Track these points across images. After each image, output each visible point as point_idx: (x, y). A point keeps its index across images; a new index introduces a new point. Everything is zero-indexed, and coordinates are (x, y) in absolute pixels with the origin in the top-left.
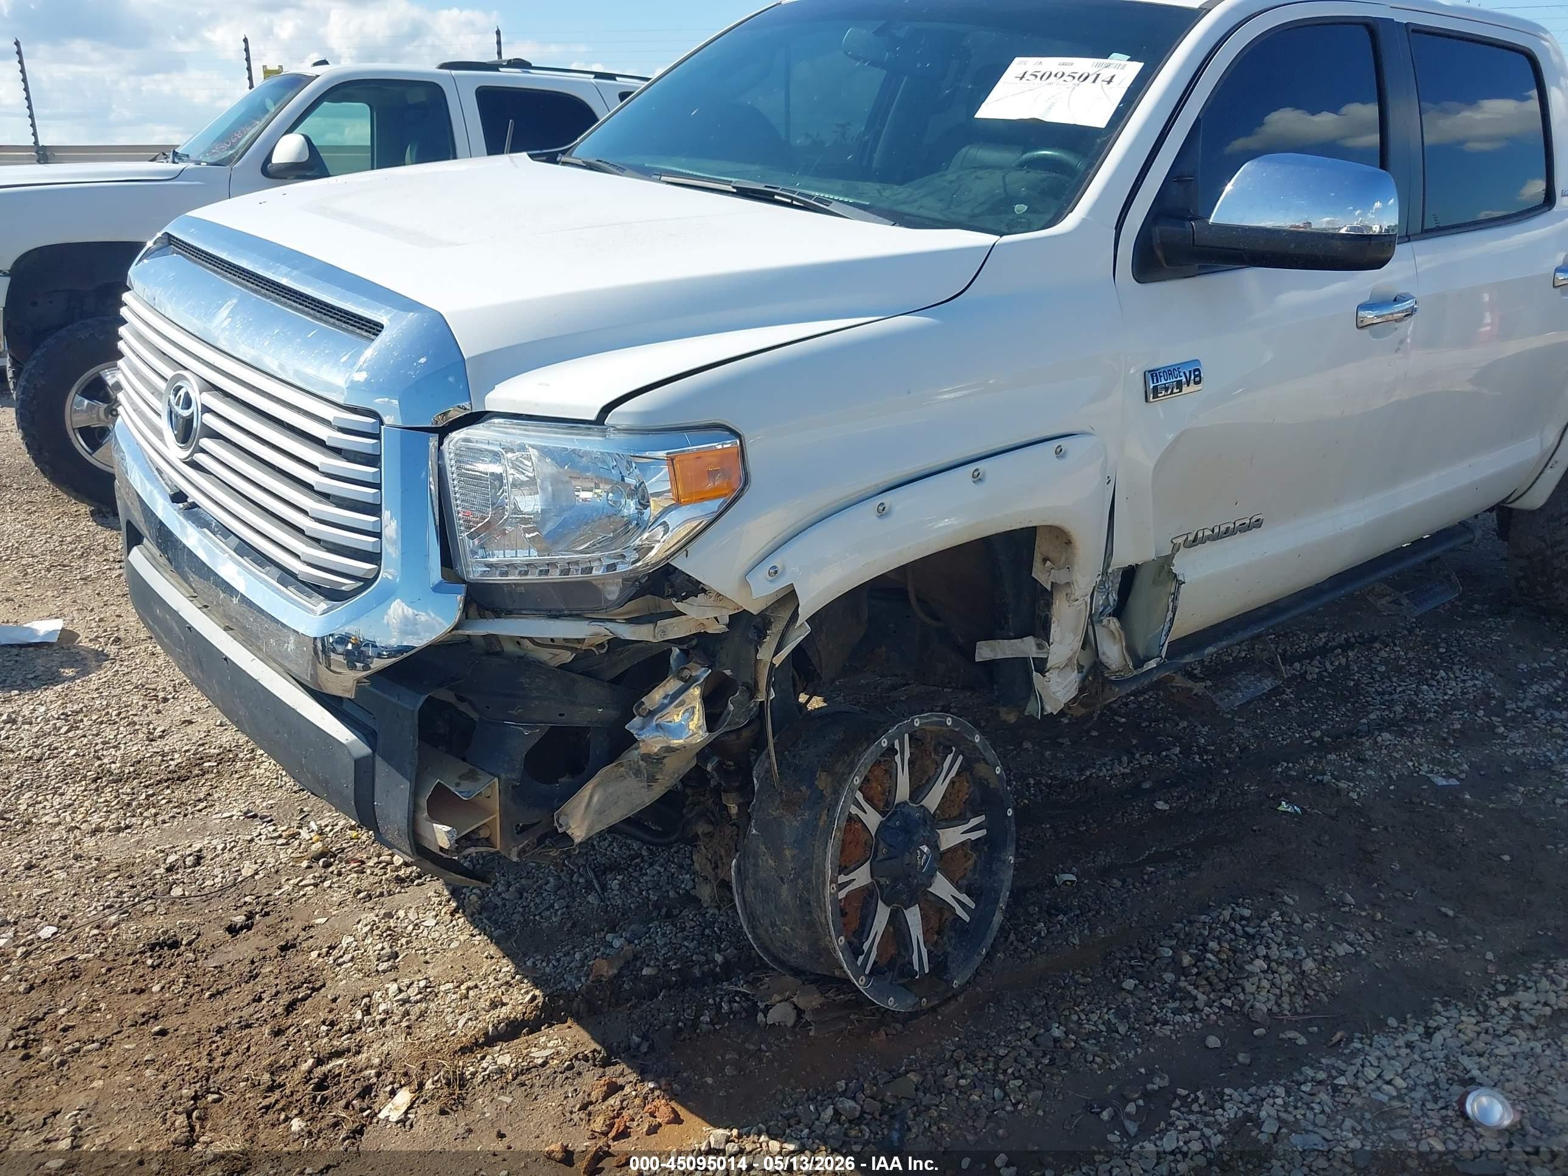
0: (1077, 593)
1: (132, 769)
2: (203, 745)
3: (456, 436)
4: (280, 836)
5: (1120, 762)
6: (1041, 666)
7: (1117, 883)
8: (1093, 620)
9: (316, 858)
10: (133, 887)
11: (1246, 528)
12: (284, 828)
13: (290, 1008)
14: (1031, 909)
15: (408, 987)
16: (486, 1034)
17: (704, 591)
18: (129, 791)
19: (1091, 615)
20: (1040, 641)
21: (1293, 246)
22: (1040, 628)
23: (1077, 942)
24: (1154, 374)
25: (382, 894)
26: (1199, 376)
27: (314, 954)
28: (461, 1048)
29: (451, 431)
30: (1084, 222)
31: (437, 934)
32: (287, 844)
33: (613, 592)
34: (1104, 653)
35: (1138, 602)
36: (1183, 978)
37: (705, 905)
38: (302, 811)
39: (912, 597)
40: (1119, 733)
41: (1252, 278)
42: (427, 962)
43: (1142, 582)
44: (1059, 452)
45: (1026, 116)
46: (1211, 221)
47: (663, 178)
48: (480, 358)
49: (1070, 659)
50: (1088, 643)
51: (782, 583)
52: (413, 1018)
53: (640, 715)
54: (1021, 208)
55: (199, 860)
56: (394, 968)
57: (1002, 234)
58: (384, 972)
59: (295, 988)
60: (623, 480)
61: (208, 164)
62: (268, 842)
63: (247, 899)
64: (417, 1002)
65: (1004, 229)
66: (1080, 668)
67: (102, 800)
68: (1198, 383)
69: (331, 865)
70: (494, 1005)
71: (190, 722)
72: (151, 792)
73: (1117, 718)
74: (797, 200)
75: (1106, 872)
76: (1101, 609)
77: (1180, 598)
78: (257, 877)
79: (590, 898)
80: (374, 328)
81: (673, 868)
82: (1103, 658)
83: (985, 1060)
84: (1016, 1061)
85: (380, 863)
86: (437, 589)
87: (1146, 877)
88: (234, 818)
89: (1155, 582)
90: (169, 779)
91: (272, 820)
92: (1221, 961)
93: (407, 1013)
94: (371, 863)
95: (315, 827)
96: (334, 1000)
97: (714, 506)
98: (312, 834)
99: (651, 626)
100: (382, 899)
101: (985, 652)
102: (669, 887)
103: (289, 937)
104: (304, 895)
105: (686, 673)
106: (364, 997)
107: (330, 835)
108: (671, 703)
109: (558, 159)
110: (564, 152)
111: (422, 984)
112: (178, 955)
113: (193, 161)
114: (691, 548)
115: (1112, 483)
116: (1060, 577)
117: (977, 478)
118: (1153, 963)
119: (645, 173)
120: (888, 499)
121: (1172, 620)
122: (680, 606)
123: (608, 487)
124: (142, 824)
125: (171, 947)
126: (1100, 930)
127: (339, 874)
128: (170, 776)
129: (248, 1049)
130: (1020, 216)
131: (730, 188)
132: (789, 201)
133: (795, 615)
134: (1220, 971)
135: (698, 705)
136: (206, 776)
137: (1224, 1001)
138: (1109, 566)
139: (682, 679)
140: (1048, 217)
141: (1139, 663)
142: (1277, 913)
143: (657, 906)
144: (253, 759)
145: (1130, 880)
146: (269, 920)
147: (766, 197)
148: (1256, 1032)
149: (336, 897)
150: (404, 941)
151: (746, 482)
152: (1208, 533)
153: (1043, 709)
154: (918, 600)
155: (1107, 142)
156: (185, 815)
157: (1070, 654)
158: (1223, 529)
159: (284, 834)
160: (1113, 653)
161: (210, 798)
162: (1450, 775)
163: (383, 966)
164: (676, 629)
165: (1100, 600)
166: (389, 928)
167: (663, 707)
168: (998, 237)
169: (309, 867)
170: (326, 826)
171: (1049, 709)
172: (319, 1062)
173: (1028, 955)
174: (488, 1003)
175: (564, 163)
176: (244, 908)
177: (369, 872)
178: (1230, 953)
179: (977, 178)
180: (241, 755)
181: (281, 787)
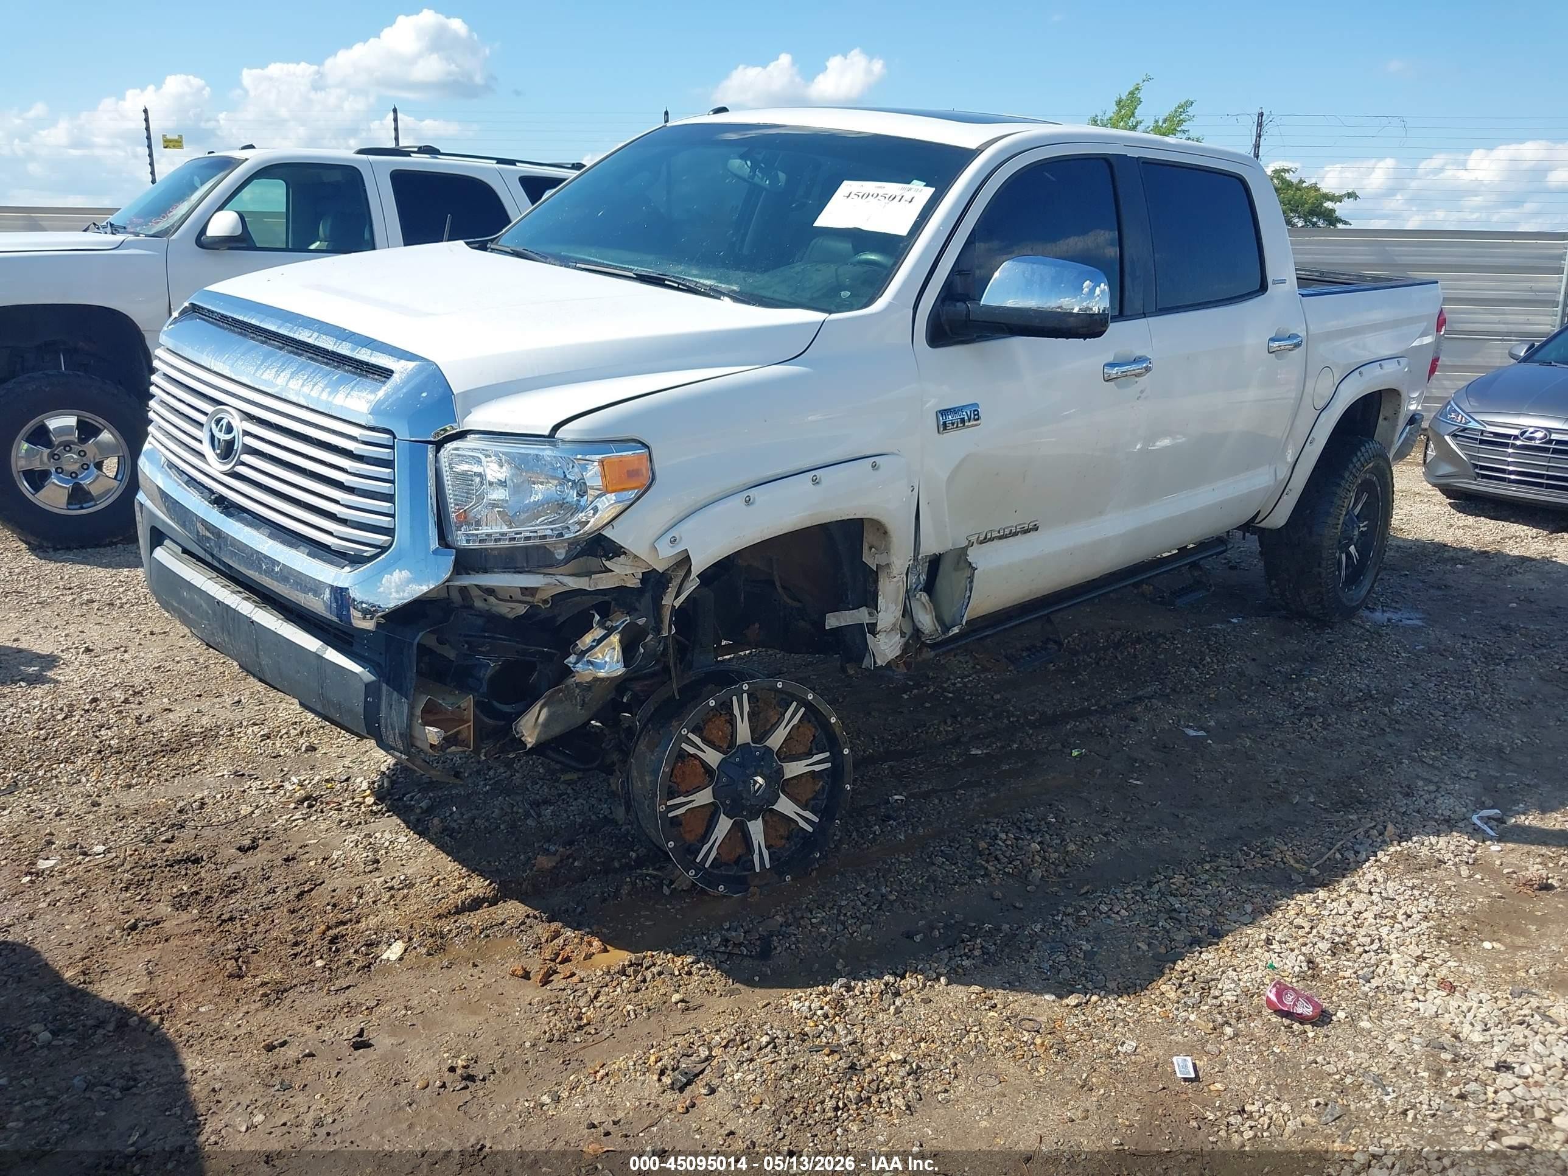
0: (895, 572)
1: (129, 744)
2: (186, 726)
3: (450, 446)
4: (267, 788)
5: (946, 723)
6: (873, 628)
7: (936, 801)
8: (909, 594)
9: (301, 802)
10: (153, 823)
11: (1026, 531)
12: (271, 782)
13: (300, 896)
14: (869, 818)
15: (392, 879)
16: (457, 907)
17: (625, 553)
18: (131, 759)
19: (907, 591)
20: (870, 610)
21: (1037, 321)
22: (870, 600)
23: (902, 837)
24: (944, 412)
25: (360, 823)
26: (978, 414)
27: (312, 863)
28: (439, 915)
29: (446, 443)
30: (890, 306)
31: (409, 847)
32: (274, 793)
33: (560, 554)
34: (919, 621)
35: (942, 583)
36: (978, 857)
37: (620, 823)
38: (282, 770)
39: (778, 584)
40: (947, 705)
41: (1019, 344)
42: (403, 865)
43: (945, 567)
44: (874, 466)
45: (851, 226)
46: (982, 302)
47: (578, 265)
48: (465, 394)
49: (894, 625)
50: (907, 612)
51: (680, 548)
52: (398, 899)
53: (575, 654)
54: (846, 294)
55: (203, 805)
56: (377, 869)
57: (830, 312)
58: (371, 872)
59: (301, 884)
60: (565, 476)
61: (147, 236)
62: (257, 792)
63: (250, 830)
64: (399, 889)
65: (833, 307)
66: (903, 635)
67: (110, 766)
68: (978, 419)
69: (313, 806)
70: (461, 889)
71: (170, 710)
72: (150, 760)
73: (946, 694)
74: (683, 285)
75: (927, 795)
76: (914, 586)
77: (975, 580)
78: (253, 815)
79: (528, 822)
80: (387, 373)
81: (593, 801)
82: (920, 626)
83: (831, 908)
84: (853, 908)
85: (355, 803)
86: (435, 552)
87: (957, 797)
88: (226, 777)
89: (956, 569)
90: (163, 751)
91: (257, 778)
92: (1007, 846)
93: (392, 896)
94: (347, 804)
95: (296, 781)
96: (334, 891)
97: (632, 494)
98: (294, 786)
99: (587, 579)
100: (360, 827)
101: (833, 621)
102: (591, 813)
103: (290, 852)
104: (296, 826)
105: (609, 623)
106: (357, 888)
107: (310, 786)
108: (598, 645)
109: (488, 246)
110: (492, 240)
111: (402, 878)
112: (201, 867)
113: (131, 233)
114: (614, 523)
115: (916, 490)
116: (881, 559)
117: (815, 481)
118: (957, 849)
119: (565, 261)
120: (752, 493)
121: (969, 597)
122: (608, 564)
123: (556, 482)
124: (148, 782)
125: (193, 862)
126: (921, 831)
127: (322, 812)
128: (164, 748)
129: (273, 921)
130: (844, 300)
131: (631, 274)
132: (676, 285)
133: (689, 571)
134: (1006, 851)
135: (618, 648)
136: (195, 748)
137: (1007, 870)
138: (918, 554)
139: (605, 628)
140: (865, 300)
141: (946, 628)
142: (1052, 815)
143: (582, 826)
144: (232, 735)
145: (945, 799)
146: (271, 842)
147: (657, 281)
148: (1028, 888)
149: (323, 827)
150: (383, 852)
151: (653, 479)
152: (996, 534)
153: (875, 662)
154: (784, 588)
155: (907, 246)
156: (184, 776)
157: (893, 620)
158: (1007, 531)
159: (270, 786)
160: (926, 620)
161: (202, 763)
162: (1200, 728)
163: (371, 868)
164: (604, 582)
165: (913, 579)
166: (370, 843)
167: (592, 648)
168: (827, 315)
169: (295, 808)
170: (304, 780)
171: (879, 663)
172: (329, 928)
173: (865, 846)
174: (456, 887)
175: (493, 250)
176: (249, 835)
177: (346, 809)
178: (1014, 841)
179: (817, 270)
180: (221, 733)
181: (261, 754)
